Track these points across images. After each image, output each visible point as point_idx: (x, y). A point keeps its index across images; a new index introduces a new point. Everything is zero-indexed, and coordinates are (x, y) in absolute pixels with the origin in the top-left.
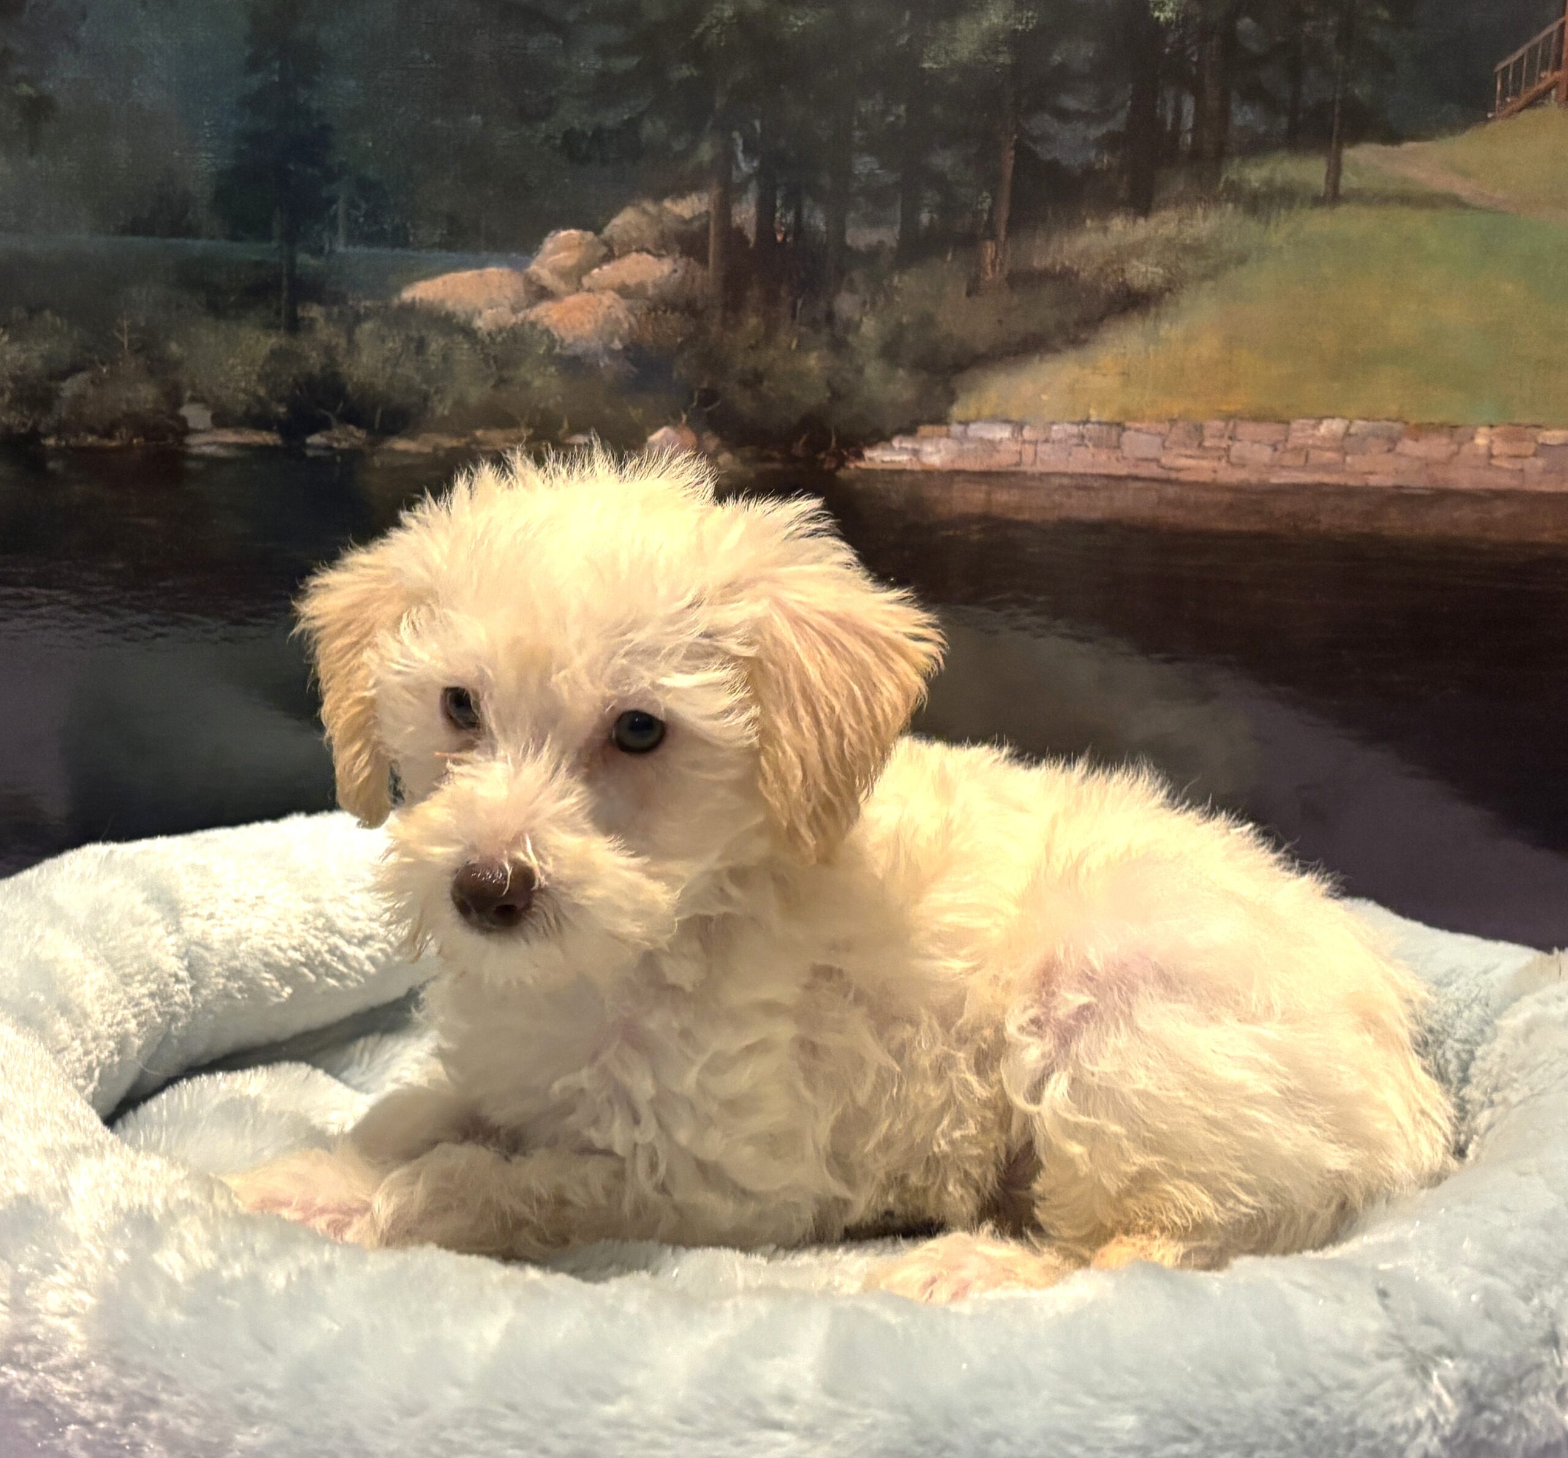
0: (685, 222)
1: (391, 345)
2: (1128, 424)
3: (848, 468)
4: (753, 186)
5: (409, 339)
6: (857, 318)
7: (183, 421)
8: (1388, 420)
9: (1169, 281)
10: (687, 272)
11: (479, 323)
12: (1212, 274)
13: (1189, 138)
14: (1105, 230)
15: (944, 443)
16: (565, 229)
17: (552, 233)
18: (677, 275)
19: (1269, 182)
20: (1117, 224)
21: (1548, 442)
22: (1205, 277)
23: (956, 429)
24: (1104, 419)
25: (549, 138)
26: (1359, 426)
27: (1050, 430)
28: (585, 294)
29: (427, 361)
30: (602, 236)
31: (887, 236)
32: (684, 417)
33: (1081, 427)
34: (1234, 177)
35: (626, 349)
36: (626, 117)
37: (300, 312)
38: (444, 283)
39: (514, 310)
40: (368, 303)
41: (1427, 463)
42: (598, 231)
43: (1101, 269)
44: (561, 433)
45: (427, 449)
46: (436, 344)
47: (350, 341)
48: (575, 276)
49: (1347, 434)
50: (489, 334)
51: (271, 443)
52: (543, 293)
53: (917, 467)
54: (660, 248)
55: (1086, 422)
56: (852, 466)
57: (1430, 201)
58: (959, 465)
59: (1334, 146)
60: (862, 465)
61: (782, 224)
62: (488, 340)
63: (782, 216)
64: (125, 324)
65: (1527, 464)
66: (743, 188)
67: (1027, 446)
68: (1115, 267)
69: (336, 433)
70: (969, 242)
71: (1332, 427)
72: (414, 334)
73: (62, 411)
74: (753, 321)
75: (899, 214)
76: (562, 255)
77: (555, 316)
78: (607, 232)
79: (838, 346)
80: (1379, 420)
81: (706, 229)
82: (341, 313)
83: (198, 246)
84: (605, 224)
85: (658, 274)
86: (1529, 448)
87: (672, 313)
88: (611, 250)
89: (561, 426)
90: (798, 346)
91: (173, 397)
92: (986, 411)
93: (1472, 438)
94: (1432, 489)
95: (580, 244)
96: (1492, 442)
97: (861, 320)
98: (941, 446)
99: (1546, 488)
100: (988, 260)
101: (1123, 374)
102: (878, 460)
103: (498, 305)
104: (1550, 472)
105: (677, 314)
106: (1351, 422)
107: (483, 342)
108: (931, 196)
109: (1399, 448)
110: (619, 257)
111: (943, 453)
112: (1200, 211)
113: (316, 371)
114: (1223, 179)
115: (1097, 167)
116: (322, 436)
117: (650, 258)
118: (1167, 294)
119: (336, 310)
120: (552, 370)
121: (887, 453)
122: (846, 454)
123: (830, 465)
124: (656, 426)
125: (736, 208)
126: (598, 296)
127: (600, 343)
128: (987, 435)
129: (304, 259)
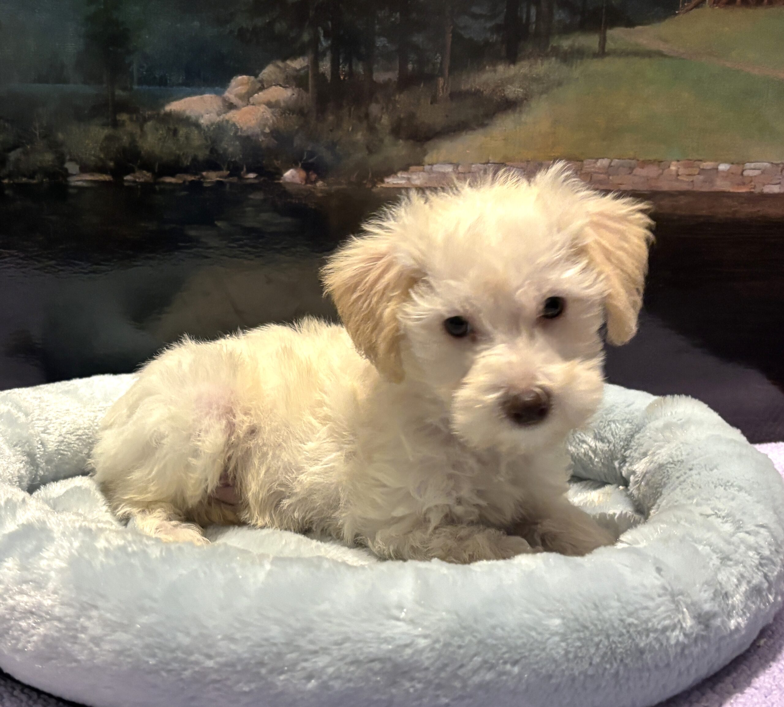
0: (298, 71)
1: (161, 132)
2: (507, 163)
3: (377, 187)
4: (329, 54)
5: (169, 129)
6: (379, 115)
7: (66, 170)
8: (630, 159)
9: (526, 95)
10: (299, 95)
11: (202, 121)
12: (546, 91)
13: (534, 27)
14: (495, 71)
15: (422, 175)
16: (241, 75)
17: (234, 77)
18: (294, 96)
19: (571, 47)
20: (501, 68)
21: (705, 168)
22: (542, 93)
23: (427, 167)
24: (496, 161)
25: (231, 32)
26: (616, 162)
27: (471, 167)
28: (252, 106)
29: (178, 140)
30: (258, 79)
31: (392, 76)
32: (300, 165)
33: (485, 165)
34: (555, 45)
35: (272, 132)
36: (267, 21)
37: (118, 117)
38: (185, 102)
40: (149, 113)
41: (648, 179)
42: (256, 76)
43: (494, 90)
44: (242, 173)
45: (181, 182)
46: (182, 131)
47: (142, 130)
48: (247, 97)
49: (610, 166)
50: (207, 126)
51: (108, 180)
52: (231, 106)
53: (409, 187)
54: (286, 83)
55: (488, 163)
56: (379, 186)
57: (649, 54)
58: (429, 185)
59: (603, 28)
60: (384, 185)
61: (344, 71)
62: (206, 129)
63: (343, 67)
64: (37, 125)
65: (694, 178)
66: (324, 54)
67: (460, 175)
68: (500, 89)
69: (137, 174)
70: (431, 78)
71: (603, 163)
72: (171, 127)
73: (10, 167)
74: (331, 118)
75: (398, 65)
76: (239, 88)
77: (238, 118)
78: (261, 76)
79: (372, 129)
80: (625, 159)
81: (307, 74)
82: (137, 118)
83: (70, 88)
84: (259, 73)
85: (286, 95)
86: (696, 171)
87: (293, 114)
88: (263, 85)
89: (242, 169)
90: (352, 129)
91: (61, 159)
92: (441, 159)
93: (669, 167)
94: (651, 191)
95: (248, 83)
96: (679, 168)
97: (381, 117)
98: (420, 176)
99: (705, 189)
100: (441, 86)
101: (504, 140)
102: (391, 183)
103: (211, 112)
104: (706, 182)
105: (295, 116)
106: (612, 161)
107: (204, 130)
108: (413, 56)
109: (635, 172)
110: (267, 88)
111: (422, 179)
112: (539, 61)
113: (127, 145)
114: (550, 46)
115: (491, 41)
116: (132, 176)
117: (281, 88)
118: (525, 101)
119: (134, 117)
120: (237, 143)
121: (395, 179)
122: (376, 180)
123: (369, 186)
124: (287, 169)
125: (321, 64)
126: (257, 107)
127: (259, 130)
128: (442, 170)
129: (119, 92)
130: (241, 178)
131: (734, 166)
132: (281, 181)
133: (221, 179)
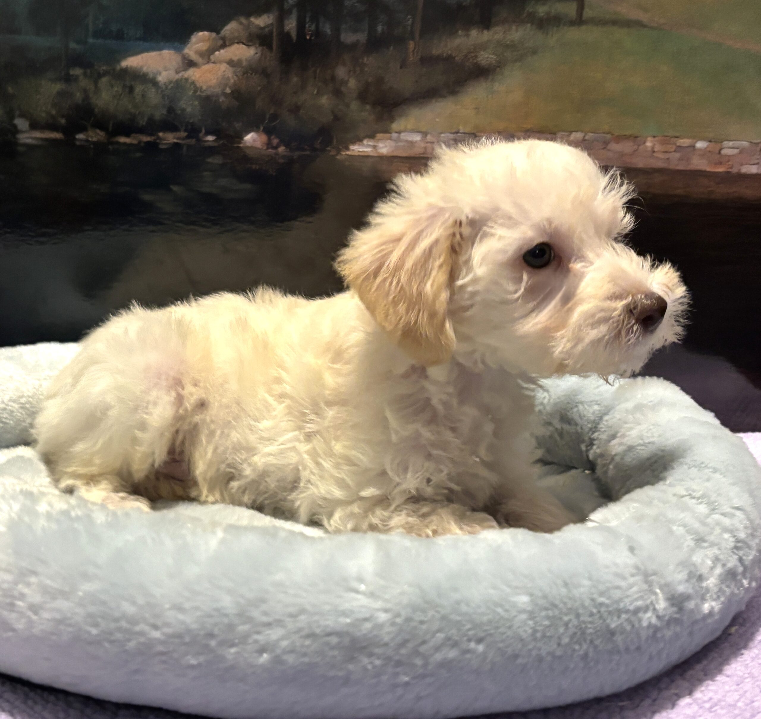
0: (262, 29)
1: (116, 89)
3: (342, 155)
4: (295, 12)
6: (346, 79)
7: (15, 126)
8: (604, 133)
9: (499, 62)
10: (262, 54)
11: (160, 79)
12: (520, 59)
14: (468, 36)
15: (389, 143)
16: (202, 31)
17: (195, 33)
18: (258, 55)
19: (548, 13)
20: (474, 33)
21: (681, 145)
22: (516, 61)
23: (394, 135)
24: (467, 130)
26: (590, 136)
27: (440, 136)
28: (212, 65)
29: (134, 98)
30: (220, 35)
31: (361, 37)
32: (262, 128)
33: (455, 135)
34: (531, 10)
35: (232, 92)
37: (72, 72)
38: (142, 58)
39: (177, 72)
40: (105, 68)
41: (622, 155)
42: (218, 32)
43: (466, 56)
44: (201, 135)
45: (135, 142)
46: (139, 89)
47: (96, 86)
48: (207, 55)
49: (584, 140)
50: (165, 84)
51: (58, 138)
52: (190, 64)
53: (375, 155)
54: (249, 41)
55: (457, 132)
56: (344, 153)
57: (628, 24)
58: (395, 154)
60: (348, 153)
61: (310, 31)
62: (164, 87)
63: (309, 27)
65: (671, 156)
66: (290, 12)
67: (428, 144)
68: (473, 55)
69: (90, 133)
70: (401, 41)
71: (577, 136)
72: (128, 84)
74: (295, 79)
75: (367, 27)
76: (200, 44)
77: (197, 76)
78: (223, 33)
79: (338, 93)
80: (600, 133)
81: (271, 33)
82: (91, 73)
83: (21, 39)
84: (221, 29)
85: (248, 55)
86: (672, 148)
87: (255, 75)
88: (225, 42)
89: (201, 131)
90: (318, 92)
91: (10, 115)
92: (409, 127)
93: (645, 143)
95: (209, 39)
96: (655, 145)
97: (348, 80)
98: (387, 144)
99: (680, 167)
100: (411, 50)
101: (476, 108)
102: (356, 151)
103: (169, 69)
104: (683, 160)
105: (258, 76)
106: (586, 134)
107: (162, 88)
108: (383, 18)
109: (609, 147)
110: (228, 46)
111: (388, 147)
112: (514, 28)
113: (80, 102)
114: (526, 11)
115: (464, 4)
116: (84, 135)
117: (244, 46)
118: (498, 69)
119: (89, 72)
120: (196, 103)
121: (361, 147)
122: (341, 147)
123: (333, 153)
124: (248, 133)
125: (286, 22)
126: (218, 65)
127: (220, 89)
128: (410, 139)
129: (73, 45)
130: (199, 140)
131: (712, 144)
132: (241, 145)
133: (178, 141)
